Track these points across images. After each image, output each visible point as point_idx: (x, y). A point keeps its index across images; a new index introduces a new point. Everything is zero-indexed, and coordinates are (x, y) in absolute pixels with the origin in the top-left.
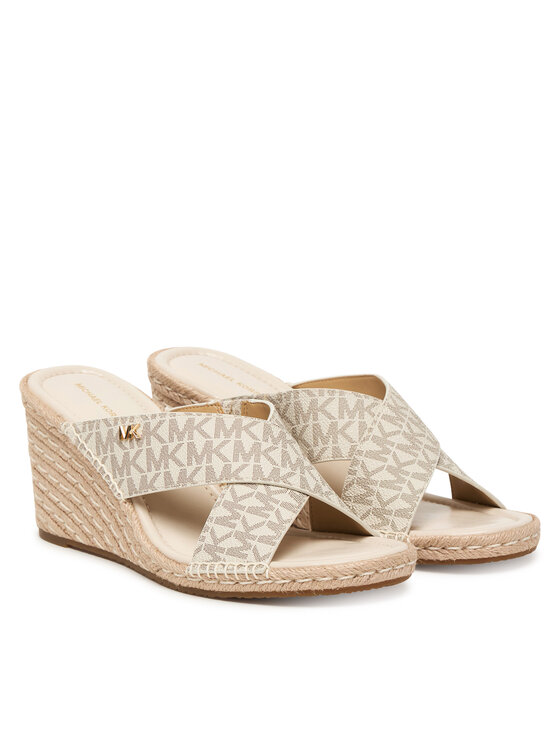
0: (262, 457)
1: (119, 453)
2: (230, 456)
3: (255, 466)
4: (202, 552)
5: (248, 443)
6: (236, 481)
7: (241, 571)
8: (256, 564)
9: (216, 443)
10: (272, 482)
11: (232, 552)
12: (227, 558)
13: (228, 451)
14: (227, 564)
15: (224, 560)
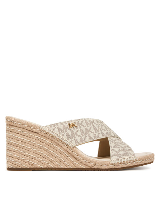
1: (69, 132)
4: (114, 156)
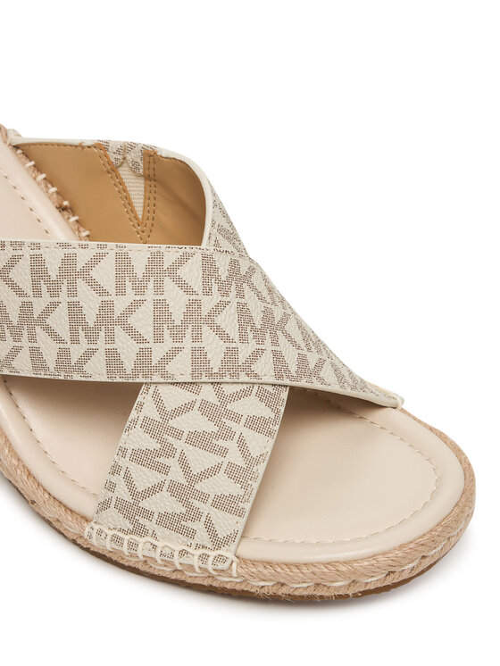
0: (205, 328)
2: (147, 331)
3: (194, 350)
4: (112, 511)
5: (177, 303)
6: (162, 380)
7: (185, 560)
8: (213, 554)
9: (121, 304)
10: (227, 379)
11: (167, 521)
12: (160, 531)
13: (143, 320)
14: (160, 544)
15: (154, 535)
